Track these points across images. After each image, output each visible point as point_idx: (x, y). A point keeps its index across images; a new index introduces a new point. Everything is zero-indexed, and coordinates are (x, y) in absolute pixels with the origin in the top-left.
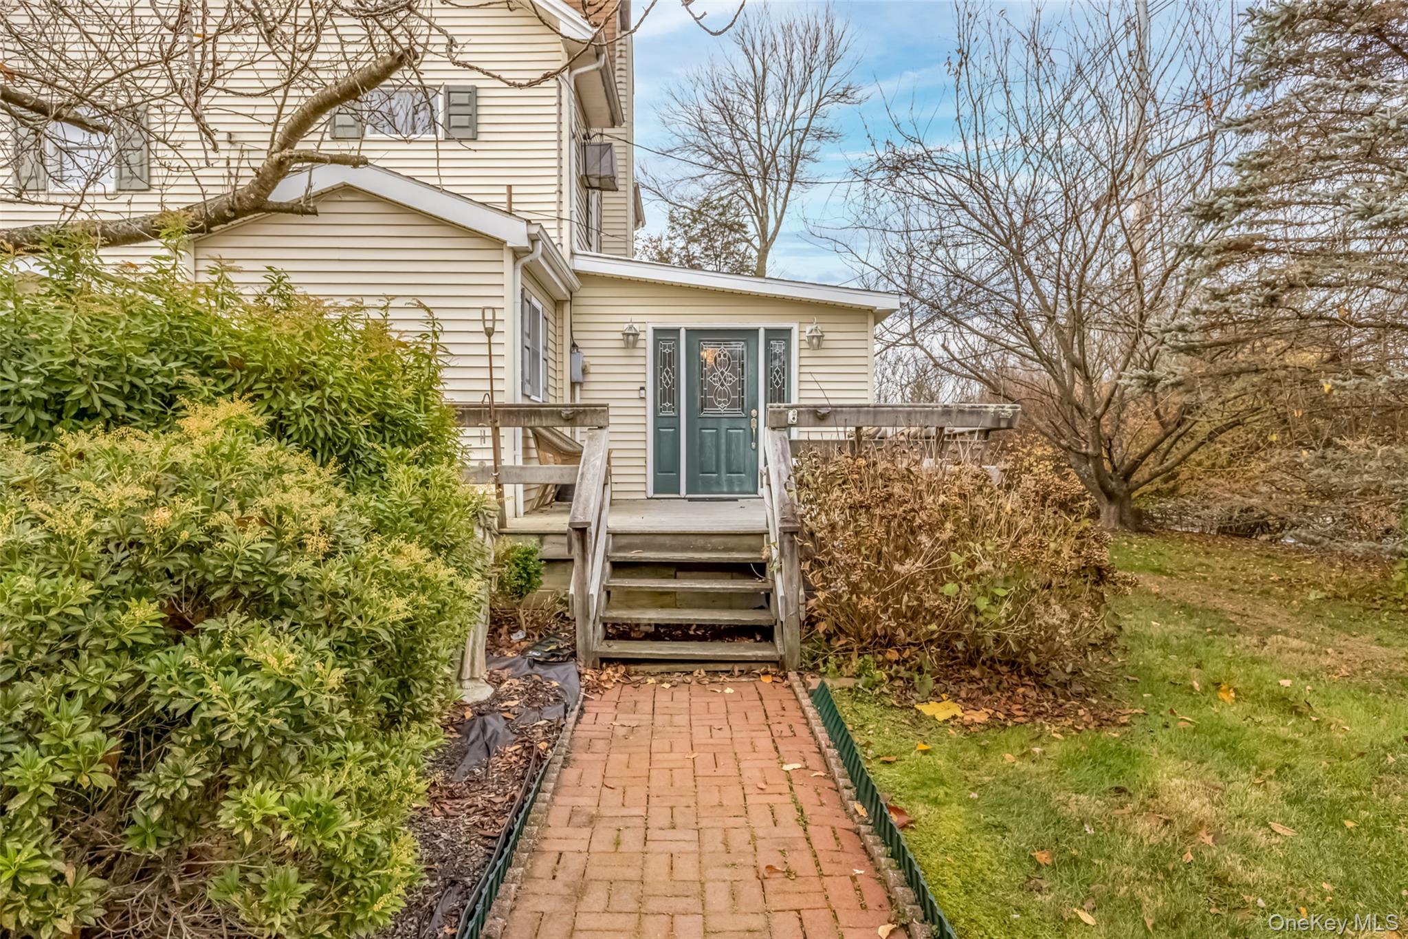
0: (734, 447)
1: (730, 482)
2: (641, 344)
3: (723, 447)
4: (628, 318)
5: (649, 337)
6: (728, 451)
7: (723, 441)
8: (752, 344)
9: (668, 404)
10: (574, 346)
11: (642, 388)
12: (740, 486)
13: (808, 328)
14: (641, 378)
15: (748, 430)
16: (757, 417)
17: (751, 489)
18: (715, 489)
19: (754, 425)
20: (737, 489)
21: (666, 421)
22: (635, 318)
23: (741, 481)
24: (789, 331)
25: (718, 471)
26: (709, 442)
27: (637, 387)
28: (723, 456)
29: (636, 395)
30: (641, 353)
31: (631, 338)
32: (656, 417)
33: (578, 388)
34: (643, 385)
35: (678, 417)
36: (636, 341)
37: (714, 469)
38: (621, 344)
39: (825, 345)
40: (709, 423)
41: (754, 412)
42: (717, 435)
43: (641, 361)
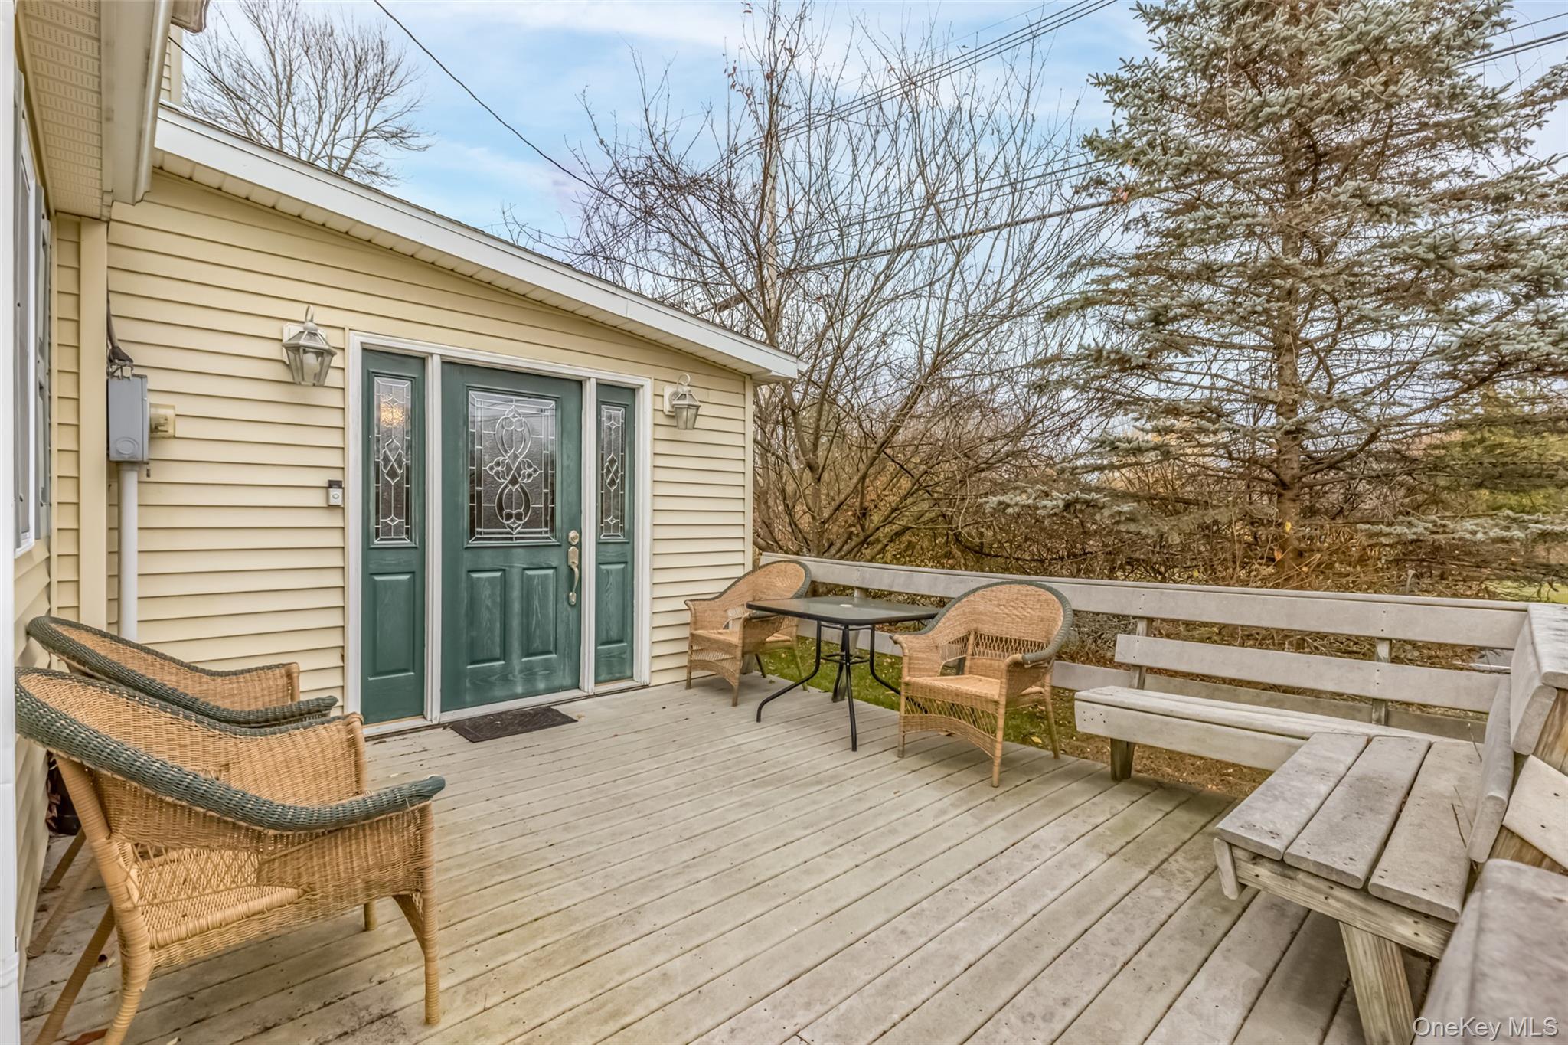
0: (536, 603)
1: (529, 673)
2: (333, 378)
3: (516, 607)
4: (298, 311)
5: (353, 363)
6: (527, 612)
7: (516, 594)
8: (571, 406)
9: (394, 521)
10: (116, 356)
11: (332, 484)
12: (547, 677)
13: (668, 391)
14: (334, 460)
15: (564, 570)
16: (579, 546)
17: (568, 681)
18: (498, 692)
19: (573, 560)
20: (541, 686)
21: (390, 558)
22: (321, 316)
23: (548, 667)
24: (633, 391)
25: (505, 655)
26: (487, 597)
27: (322, 478)
28: (515, 623)
29: (317, 498)
30: (334, 399)
31: (310, 359)
32: (367, 548)
33: (131, 480)
34: (336, 476)
35: (421, 549)
36: (324, 369)
37: (497, 652)
38: (279, 373)
39: (701, 422)
40: (487, 558)
41: (573, 534)
42: (505, 583)
43: (335, 419)
